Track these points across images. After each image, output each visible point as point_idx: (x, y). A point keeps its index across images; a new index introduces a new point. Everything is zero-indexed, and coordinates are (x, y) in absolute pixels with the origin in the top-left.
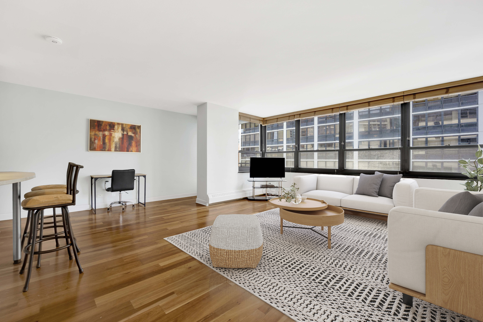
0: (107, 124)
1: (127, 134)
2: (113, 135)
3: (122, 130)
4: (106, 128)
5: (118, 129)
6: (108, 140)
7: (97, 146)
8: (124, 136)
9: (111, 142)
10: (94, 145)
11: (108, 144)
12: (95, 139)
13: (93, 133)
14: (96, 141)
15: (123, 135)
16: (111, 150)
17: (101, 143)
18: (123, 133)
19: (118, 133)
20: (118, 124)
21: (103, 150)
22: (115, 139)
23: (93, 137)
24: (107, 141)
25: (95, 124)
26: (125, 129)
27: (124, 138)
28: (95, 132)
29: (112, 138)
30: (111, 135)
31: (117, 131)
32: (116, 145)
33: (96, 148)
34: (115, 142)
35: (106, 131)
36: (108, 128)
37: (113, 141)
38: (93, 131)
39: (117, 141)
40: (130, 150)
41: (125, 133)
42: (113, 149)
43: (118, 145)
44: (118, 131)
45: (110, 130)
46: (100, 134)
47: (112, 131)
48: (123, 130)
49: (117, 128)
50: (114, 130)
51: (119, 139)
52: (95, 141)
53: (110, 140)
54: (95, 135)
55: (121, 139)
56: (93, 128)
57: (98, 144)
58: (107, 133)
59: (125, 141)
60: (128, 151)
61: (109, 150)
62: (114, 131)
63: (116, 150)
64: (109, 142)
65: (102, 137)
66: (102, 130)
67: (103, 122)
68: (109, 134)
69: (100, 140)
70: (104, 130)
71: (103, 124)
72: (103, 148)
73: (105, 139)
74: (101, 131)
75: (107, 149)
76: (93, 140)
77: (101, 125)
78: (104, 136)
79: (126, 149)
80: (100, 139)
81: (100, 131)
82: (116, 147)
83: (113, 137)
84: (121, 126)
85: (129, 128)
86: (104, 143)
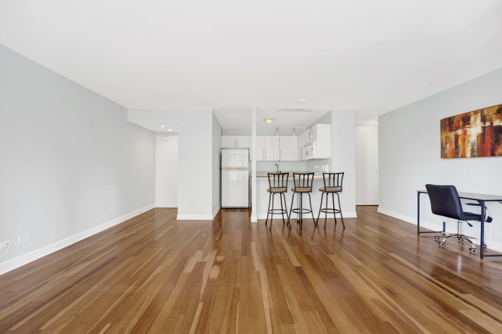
0: (460, 118)
1: (492, 124)
2: (468, 133)
3: (482, 121)
4: (459, 125)
5: (475, 121)
6: (462, 141)
7: (449, 152)
8: (486, 129)
9: (465, 144)
10: (445, 151)
11: (461, 147)
12: (446, 143)
13: (444, 136)
14: (448, 146)
15: (484, 128)
16: (466, 155)
17: (454, 147)
18: (484, 125)
19: (476, 128)
20: (476, 112)
21: (456, 156)
22: (472, 138)
23: (444, 141)
24: (460, 143)
25: (447, 123)
26: (488, 117)
27: (486, 133)
28: (446, 134)
29: (466, 137)
30: (465, 133)
31: (473, 125)
32: (473, 147)
33: (448, 154)
34: (472, 143)
35: (459, 129)
36: (461, 123)
37: (469, 142)
38: (444, 133)
39: (475, 141)
40: (496, 153)
41: (488, 124)
42: (468, 154)
43: (476, 147)
44: (476, 125)
45: (464, 126)
46: (452, 135)
47: (467, 126)
48: (484, 120)
49: (473, 120)
50: (469, 124)
51: (477, 136)
52: (446, 145)
53: (464, 140)
54: (447, 137)
55: (480, 136)
56: (444, 129)
57: (449, 150)
58: (460, 132)
59: (487, 138)
60: (493, 154)
61: (464, 156)
62: (469, 126)
63: (473, 156)
64: (463, 145)
65: (453, 139)
66: (454, 129)
67: (454, 117)
68: (462, 133)
69: (452, 144)
70: (457, 129)
71: (455, 121)
72: (456, 154)
73: (458, 140)
74: (453, 131)
75: (460, 155)
76: (444, 144)
77: (453, 122)
78: (457, 137)
79: (489, 152)
80: (452, 142)
81: (451, 130)
82: (473, 151)
83: (469, 135)
84: (480, 114)
85: (495, 114)
86: (457, 147)
